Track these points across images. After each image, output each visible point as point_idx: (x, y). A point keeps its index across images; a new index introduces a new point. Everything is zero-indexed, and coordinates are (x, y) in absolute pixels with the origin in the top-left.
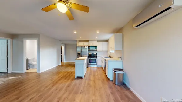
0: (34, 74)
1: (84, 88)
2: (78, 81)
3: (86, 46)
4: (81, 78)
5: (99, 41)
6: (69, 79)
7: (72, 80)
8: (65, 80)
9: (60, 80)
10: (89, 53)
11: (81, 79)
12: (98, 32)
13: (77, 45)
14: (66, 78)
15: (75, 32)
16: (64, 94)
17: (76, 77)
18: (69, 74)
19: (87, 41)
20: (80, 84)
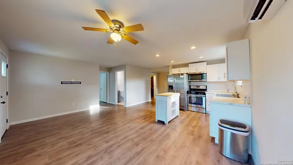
0: (122, 107)
1: (158, 137)
2: (157, 126)
3: (182, 74)
4: (163, 123)
5: (209, 63)
6: (147, 121)
7: (151, 123)
8: (143, 121)
9: (138, 118)
10: (190, 86)
11: (162, 125)
12: (193, 48)
13: (170, 74)
14: (145, 119)
15: (157, 56)
16: (133, 134)
17: (156, 121)
18: (151, 115)
19: (187, 65)
20: (156, 131)
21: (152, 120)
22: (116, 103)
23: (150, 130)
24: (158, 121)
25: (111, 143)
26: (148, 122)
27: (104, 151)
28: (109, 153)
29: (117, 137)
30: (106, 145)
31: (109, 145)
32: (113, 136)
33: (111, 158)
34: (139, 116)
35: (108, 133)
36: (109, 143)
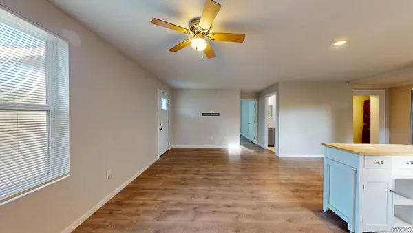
8: (289, 193)
21: (315, 201)
22: (266, 146)
23: (290, 221)
24: (330, 211)
25: (210, 201)
26: (298, 201)
27: (195, 206)
28: (196, 212)
29: (224, 197)
30: (203, 200)
31: (205, 203)
32: (221, 192)
33: (192, 221)
34: (289, 179)
35: (219, 185)
36: (209, 200)
